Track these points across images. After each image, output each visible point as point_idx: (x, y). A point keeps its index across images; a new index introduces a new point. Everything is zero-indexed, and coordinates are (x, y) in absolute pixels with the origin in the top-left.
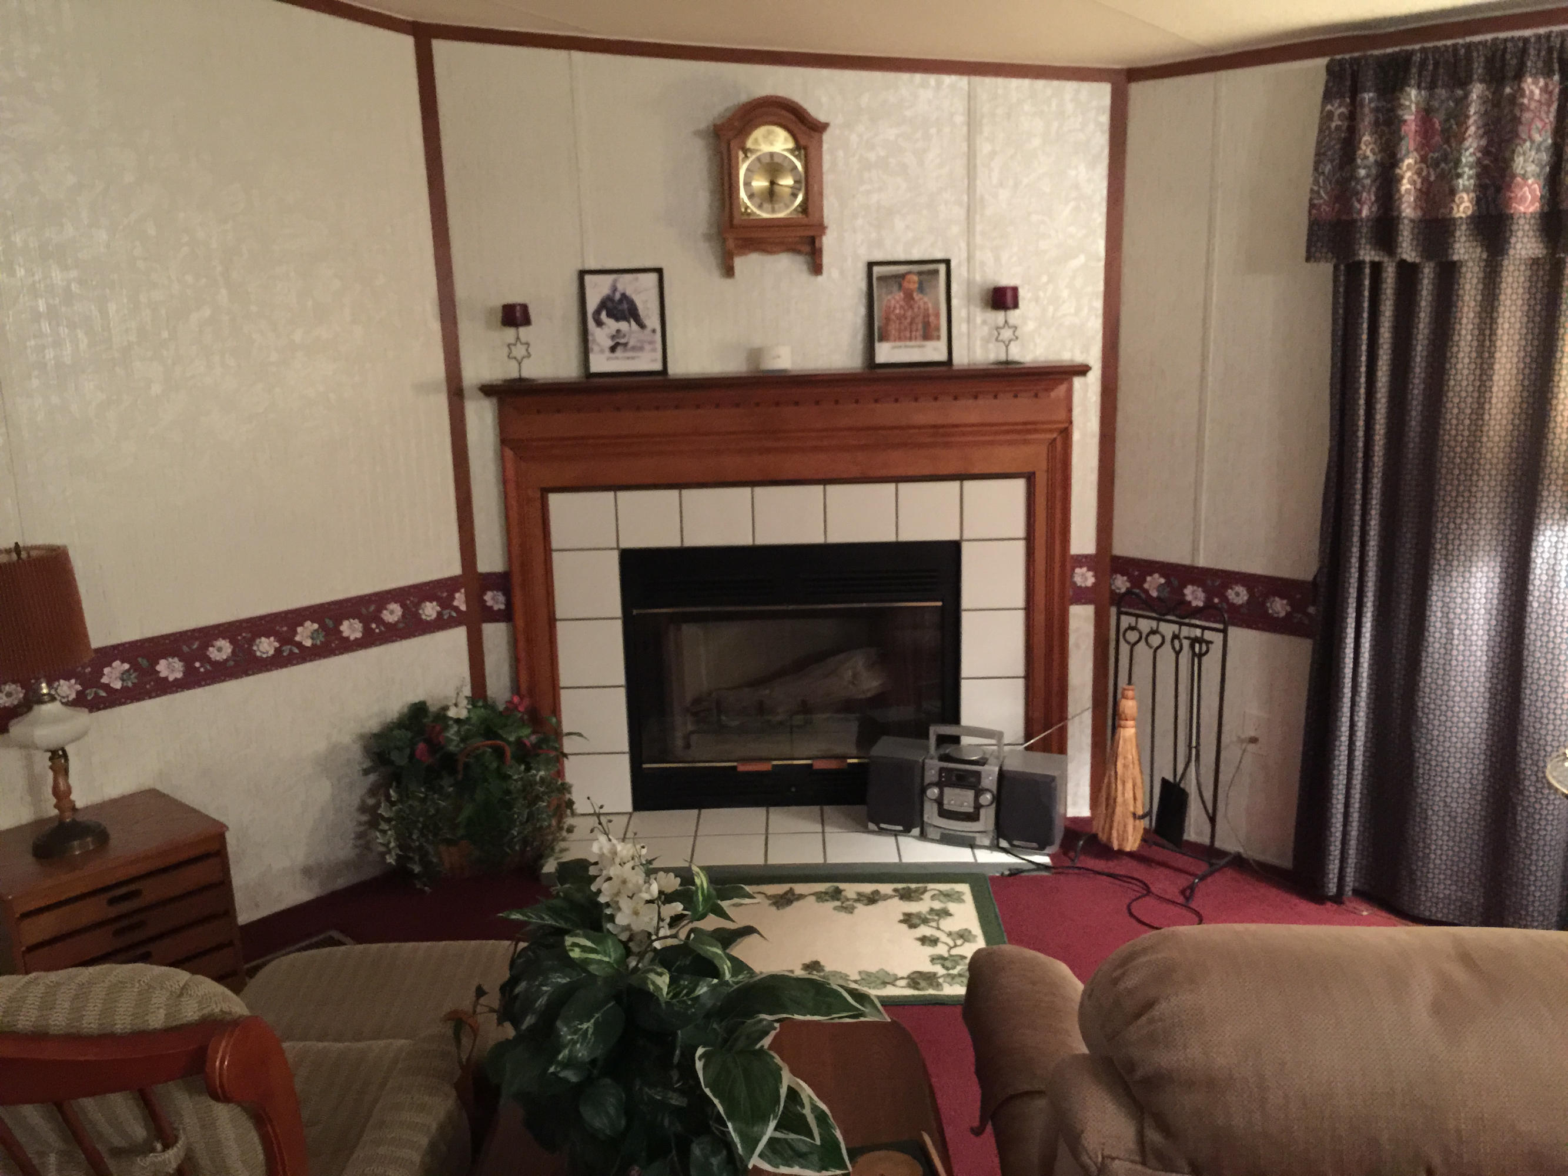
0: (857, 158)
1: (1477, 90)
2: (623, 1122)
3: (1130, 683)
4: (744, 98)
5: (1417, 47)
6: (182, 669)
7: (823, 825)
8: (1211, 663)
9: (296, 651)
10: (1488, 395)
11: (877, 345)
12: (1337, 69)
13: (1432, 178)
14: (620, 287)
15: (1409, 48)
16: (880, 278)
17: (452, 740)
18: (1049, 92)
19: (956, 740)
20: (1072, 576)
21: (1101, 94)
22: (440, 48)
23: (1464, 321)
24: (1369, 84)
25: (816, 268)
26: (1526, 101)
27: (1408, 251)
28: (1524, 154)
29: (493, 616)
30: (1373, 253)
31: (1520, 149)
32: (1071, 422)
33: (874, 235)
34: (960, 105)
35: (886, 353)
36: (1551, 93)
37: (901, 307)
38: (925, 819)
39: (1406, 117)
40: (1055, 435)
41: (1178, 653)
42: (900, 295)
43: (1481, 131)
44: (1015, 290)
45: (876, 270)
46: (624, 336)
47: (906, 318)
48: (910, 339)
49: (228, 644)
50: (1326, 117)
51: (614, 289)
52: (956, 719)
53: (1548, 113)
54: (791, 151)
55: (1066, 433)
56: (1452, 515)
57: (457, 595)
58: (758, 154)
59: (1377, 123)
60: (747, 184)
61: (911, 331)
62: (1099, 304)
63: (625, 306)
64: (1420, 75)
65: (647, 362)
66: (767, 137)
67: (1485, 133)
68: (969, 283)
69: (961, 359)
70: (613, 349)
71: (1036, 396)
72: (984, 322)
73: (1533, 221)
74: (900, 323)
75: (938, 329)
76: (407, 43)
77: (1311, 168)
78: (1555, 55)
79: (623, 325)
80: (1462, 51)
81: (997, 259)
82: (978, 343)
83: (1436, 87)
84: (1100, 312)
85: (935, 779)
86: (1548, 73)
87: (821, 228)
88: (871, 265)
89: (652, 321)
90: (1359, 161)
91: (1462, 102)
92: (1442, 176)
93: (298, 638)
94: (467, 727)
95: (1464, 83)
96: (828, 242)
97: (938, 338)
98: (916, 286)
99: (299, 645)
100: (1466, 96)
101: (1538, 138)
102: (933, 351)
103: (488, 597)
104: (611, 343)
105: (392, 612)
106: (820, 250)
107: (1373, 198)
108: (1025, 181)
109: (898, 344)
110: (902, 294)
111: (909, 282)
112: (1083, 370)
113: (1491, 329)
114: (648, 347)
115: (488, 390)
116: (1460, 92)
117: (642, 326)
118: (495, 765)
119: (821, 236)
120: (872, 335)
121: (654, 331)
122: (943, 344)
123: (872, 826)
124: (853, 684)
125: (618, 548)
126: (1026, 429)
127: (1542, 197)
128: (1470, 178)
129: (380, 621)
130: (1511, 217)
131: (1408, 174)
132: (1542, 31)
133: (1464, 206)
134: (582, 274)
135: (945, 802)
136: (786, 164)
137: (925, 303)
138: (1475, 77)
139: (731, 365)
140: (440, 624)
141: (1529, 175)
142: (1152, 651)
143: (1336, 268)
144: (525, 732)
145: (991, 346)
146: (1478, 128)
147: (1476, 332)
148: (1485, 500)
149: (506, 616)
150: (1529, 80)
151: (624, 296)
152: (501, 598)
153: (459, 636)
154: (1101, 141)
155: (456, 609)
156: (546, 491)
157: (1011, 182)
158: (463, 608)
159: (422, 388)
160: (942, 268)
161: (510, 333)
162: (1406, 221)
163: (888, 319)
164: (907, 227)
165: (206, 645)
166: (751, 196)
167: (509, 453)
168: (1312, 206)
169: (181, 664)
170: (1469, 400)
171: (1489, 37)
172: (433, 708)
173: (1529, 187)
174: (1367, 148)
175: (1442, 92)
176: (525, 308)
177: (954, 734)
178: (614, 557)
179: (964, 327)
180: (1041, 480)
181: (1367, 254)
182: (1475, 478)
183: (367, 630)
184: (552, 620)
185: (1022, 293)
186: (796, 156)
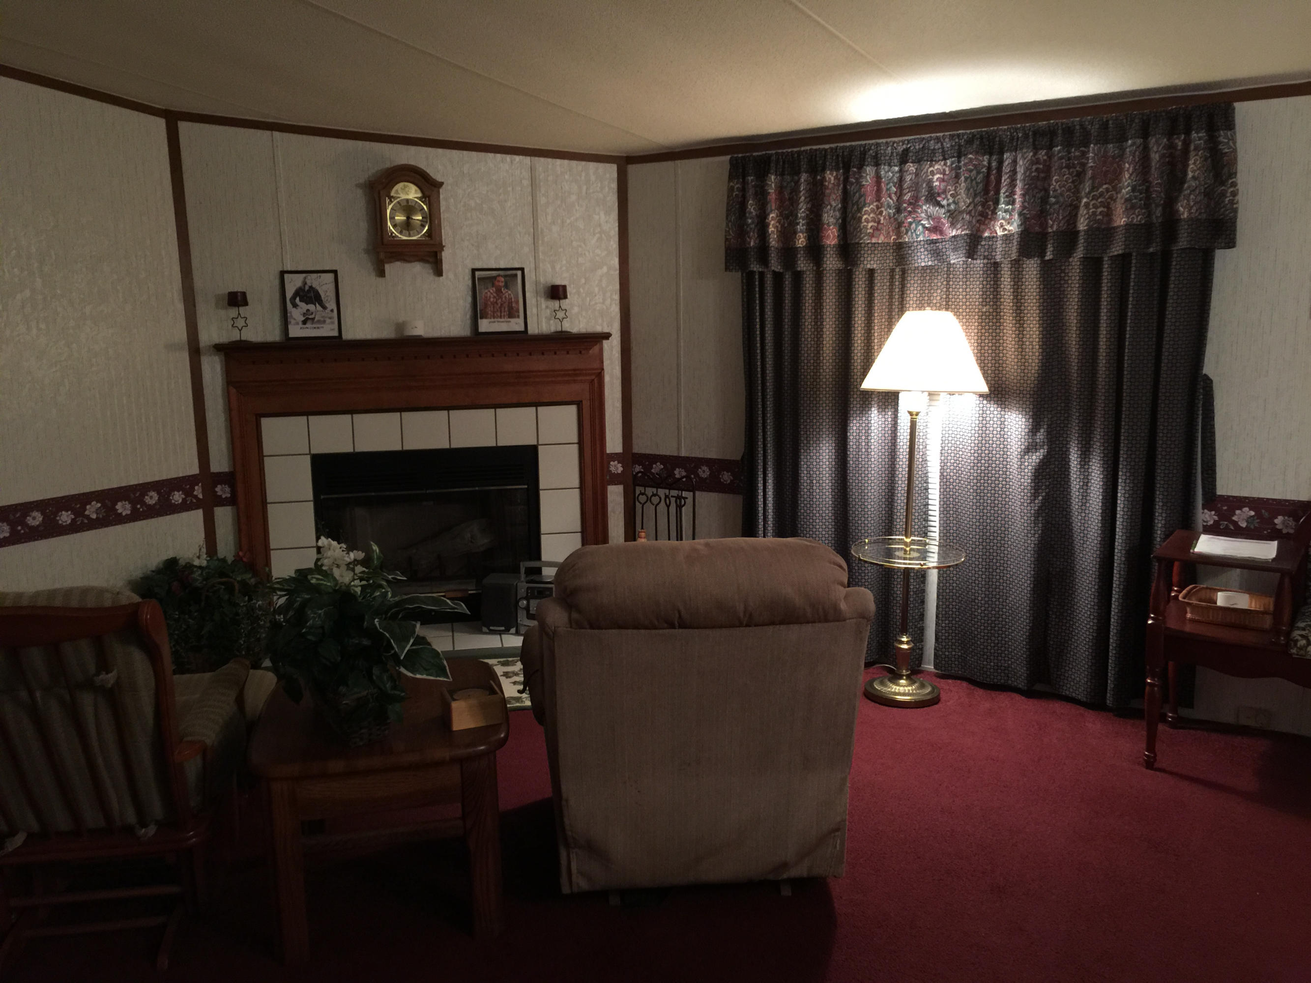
0: (462, 204)
1: (804, 177)
2: (339, 658)
3: (642, 528)
4: (388, 165)
5: (774, 152)
6: (8, 530)
7: (453, 632)
8: (686, 511)
9: (86, 521)
10: (821, 346)
11: (479, 320)
12: (735, 162)
13: (786, 225)
14: (309, 283)
15: (770, 152)
16: (479, 279)
17: (197, 580)
18: (580, 168)
19: (539, 571)
20: (608, 467)
21: (611, 170)
22: (184, 127)
23: (807, 305)
24: (751, 171)
25: (439, 272)
26: (827, 184)
27: (775, 265)
28: (827, 212)
29: (221, 502)
30: (758, 266)
31: (825, 210)
32: (603, 369)
33: (475, 252)
34: (526, 174)
35: (485, 326)
36: (839, 180)
37: (494, 297)
38: (519, 622)
39: (770, 191)
40: (593, 377)
41: (668, 506)
42: (493, 290)
43: (808, 200)
44: (564, 287)
45: (477, 273)
46: (312, 313)
47: (497, 304)
48: (501, 317)
49: (40, 515)
50: (731, 190)
51: (305, 283)
52: (539, 558)
53: (838, 190)
54: (420, 199)
55: (600, 375)
56: (808, 414)
57: (196, 488)
58: (398, 200)
59: (756, 194)
60: (392, 218)
61: (501, 312)
62: (617, 297)
63: (312, 294)
64: (776, 167)
65: (328, 330)
66: (403, 189)
67: (810, 201)
68: (537, 283)
69: (533, 329)
70: (304, 322)
71: (580, 352)
72: (547, 307)
73: (834, 249)
74: (494, 307)
75: (518, 311)
76: (161, 123)
77: (725, 219)
78: (840, 159)
79: (311, 307)
80: (796, 155)
81: (553, 268)
82: (544, 320)
83: (784, 175)
84: (618, 302)
85: (525, 595)
86: (837, 170)
87: (441, 247)
88: (474, 271)
89: (332, 305)
90: (747, 215)
91: (797, 183)
92: (790, 224)
93: (87, 513)
94: (207, 570)
95: (798, 173)
96: (446, 255)
97: (518, 317)
98: (503, 284)
99: (88, 517)
100: (799, 179)
101: (834, 204)
102: (516, 325)
103: (218, 489)
104: (303, 319)
105: (151, 497)
106: (441, 260)
107: (756, 236)
108: (568, 221)
109: (492, 320)
110: (494, 289)
111: (499, 281)
112: (607, 336)
113: (820, 309)
114: (328, 321)
115: (219, 348)
116: (796, 178)
117: (324, 308)
118: (226, 597)
119: (441, 252)
120: (477, 314)
121: (332, 311)
122: (521, 320)
123: (485, 629)
124: (471, 542)
125: (310, 454)
126: (575, 374)
127: (838, 236)
128: (803, 225)
129: (143, 503)
130: (823, 246)
131: (772, 222)
132: (833, 146)
133: (801, 241)
134: (282, 273)
135: (531, 609)
136: (416, 206)
137: (509, 295)
138: (802, 170)
139: (386, 333)
140: (184, 507)
141: (831, 224)
142: (654, 507)
143: (742, 274)
144: (247, 576)
145: (552, 322)
146: (806, 198)
147: (813, 311)
148: (824, 405)
149: (232, 501)
150: (828, 172)
151: (311, 287)
152: (227, 489)
153: (197, 516)
154: (612, 199)
155: (196, 497)
156: (259, 416)
157: (559, 221)
158: (201, 496)
159: (170, 347)
160: (519, 273)
161: (233, 312)
162: (773, 249)
163: (486, 305)
164: (496, 247)
165: (26, 515)
166: (395, 226)
167: (233, 391)
168: (726, 239)
169: (8, 527)
170: (812, 349)
171: (808, 148)
172: (182, 562)
173: (831, 230)
174: (752, 207)
175: (788, 178)
176: (244, 294)
177: (538, 566)
178: (307, 461)
179: (535, 311)
180: (586, 404)
181: (755, 267)
182: (818, 393)
183: (134, 510)
184: (264, 503)
185: (568, 289)
186: (422, 202)
